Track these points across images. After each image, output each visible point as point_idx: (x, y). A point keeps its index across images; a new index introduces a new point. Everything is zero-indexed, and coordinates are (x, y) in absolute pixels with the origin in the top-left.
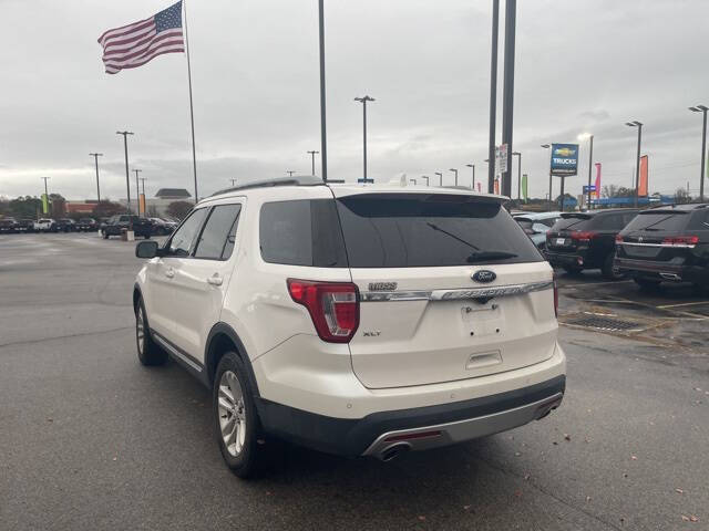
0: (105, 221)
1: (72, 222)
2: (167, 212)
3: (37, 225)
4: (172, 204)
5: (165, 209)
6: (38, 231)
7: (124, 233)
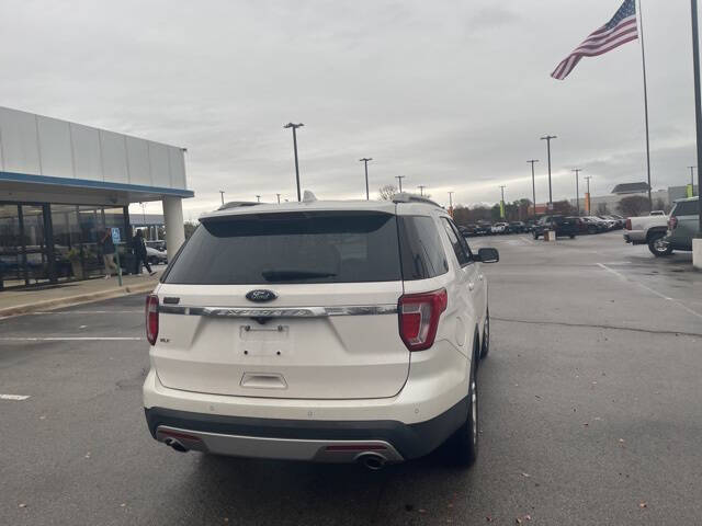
0: (535, 223)
1: (522, 224)
2: (618, 208)
3: (494, 229)
4: (623, 199)
5: (616, 206)
6: (495, 234)
7: (547, 233)
